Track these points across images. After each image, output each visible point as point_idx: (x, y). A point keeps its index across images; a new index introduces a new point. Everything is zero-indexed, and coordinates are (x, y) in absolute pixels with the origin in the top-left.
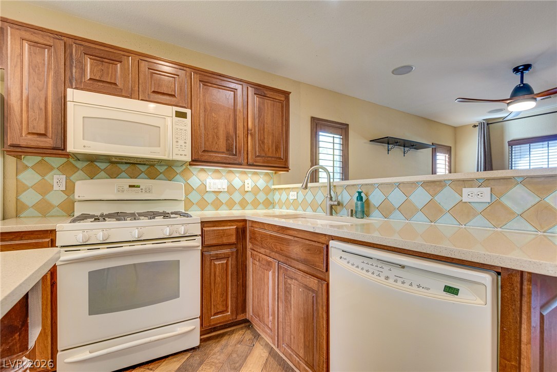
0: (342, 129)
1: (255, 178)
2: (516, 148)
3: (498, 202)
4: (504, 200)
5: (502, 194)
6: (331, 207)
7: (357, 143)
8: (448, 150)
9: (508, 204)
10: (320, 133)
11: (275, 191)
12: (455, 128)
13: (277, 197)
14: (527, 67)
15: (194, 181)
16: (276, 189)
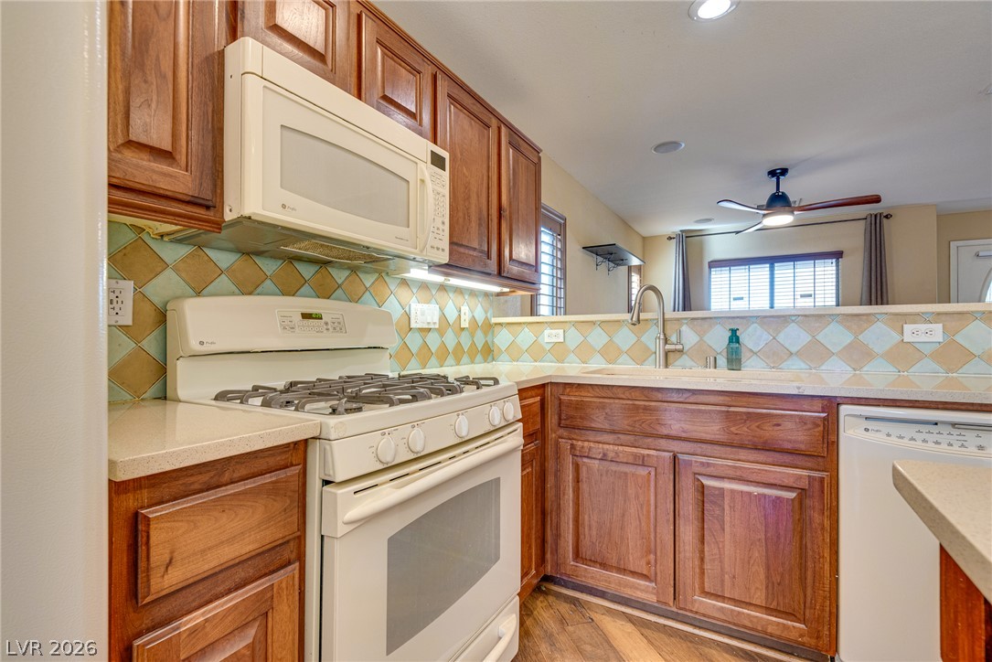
0: (560, 229)
1: (473, 300)
2: (716, 271)
3: (954, 342)
4: (959, 338)
5: (957, 332)
11: (499, 328)
12: (646, 240)
13: (502, 339)
14: (784, 171)
15: (393, 306)
16: (500, 324)
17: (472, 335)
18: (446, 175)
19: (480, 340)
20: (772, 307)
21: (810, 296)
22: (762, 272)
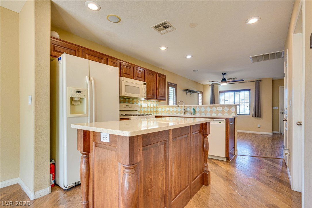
0: (175, 86)
1: (154, 103)
2: (221, 94)
3: (223, 110)
4: (224, 110)
5: (224, 109)
6: (185, 112)
7: (179, 90)
8: (202, 93)
9: (225, 110)
10: (170, 87)
11: (159, 108)
12: (204, 85)
13: (160, 109)
14: (225, 74)
15: (139, 104)
16: (159, 107)
17: (154, 109)
18: (146, 86)
19: (155, 110)
20: (234, 104)
21: (243, 100)
22: (232, 93)
